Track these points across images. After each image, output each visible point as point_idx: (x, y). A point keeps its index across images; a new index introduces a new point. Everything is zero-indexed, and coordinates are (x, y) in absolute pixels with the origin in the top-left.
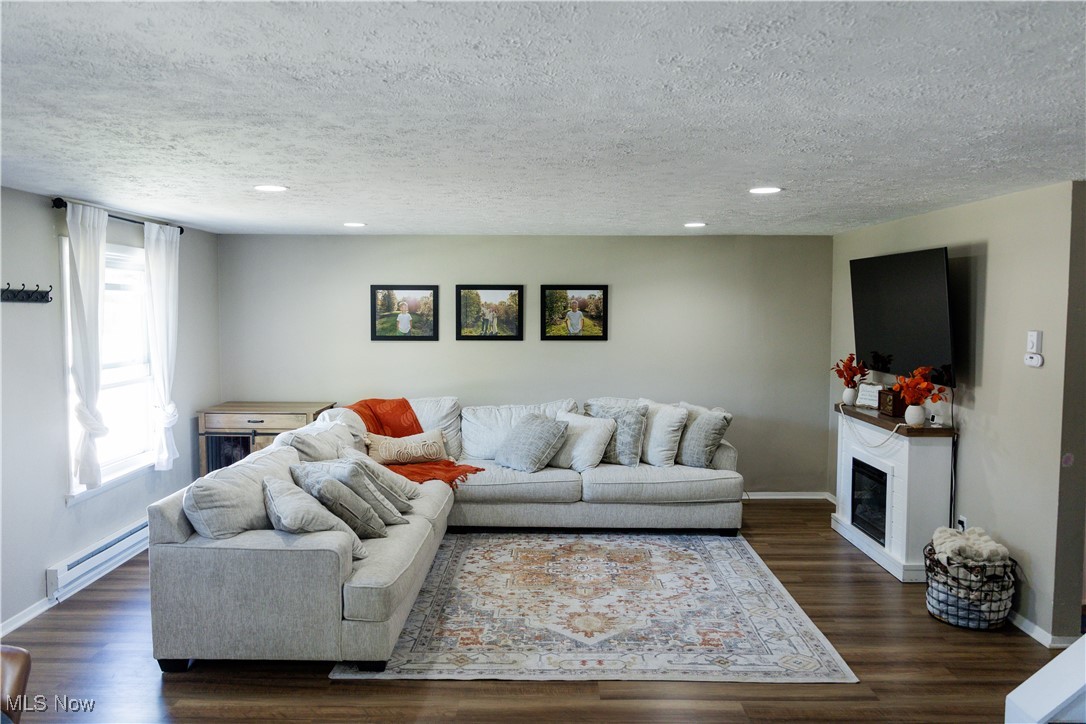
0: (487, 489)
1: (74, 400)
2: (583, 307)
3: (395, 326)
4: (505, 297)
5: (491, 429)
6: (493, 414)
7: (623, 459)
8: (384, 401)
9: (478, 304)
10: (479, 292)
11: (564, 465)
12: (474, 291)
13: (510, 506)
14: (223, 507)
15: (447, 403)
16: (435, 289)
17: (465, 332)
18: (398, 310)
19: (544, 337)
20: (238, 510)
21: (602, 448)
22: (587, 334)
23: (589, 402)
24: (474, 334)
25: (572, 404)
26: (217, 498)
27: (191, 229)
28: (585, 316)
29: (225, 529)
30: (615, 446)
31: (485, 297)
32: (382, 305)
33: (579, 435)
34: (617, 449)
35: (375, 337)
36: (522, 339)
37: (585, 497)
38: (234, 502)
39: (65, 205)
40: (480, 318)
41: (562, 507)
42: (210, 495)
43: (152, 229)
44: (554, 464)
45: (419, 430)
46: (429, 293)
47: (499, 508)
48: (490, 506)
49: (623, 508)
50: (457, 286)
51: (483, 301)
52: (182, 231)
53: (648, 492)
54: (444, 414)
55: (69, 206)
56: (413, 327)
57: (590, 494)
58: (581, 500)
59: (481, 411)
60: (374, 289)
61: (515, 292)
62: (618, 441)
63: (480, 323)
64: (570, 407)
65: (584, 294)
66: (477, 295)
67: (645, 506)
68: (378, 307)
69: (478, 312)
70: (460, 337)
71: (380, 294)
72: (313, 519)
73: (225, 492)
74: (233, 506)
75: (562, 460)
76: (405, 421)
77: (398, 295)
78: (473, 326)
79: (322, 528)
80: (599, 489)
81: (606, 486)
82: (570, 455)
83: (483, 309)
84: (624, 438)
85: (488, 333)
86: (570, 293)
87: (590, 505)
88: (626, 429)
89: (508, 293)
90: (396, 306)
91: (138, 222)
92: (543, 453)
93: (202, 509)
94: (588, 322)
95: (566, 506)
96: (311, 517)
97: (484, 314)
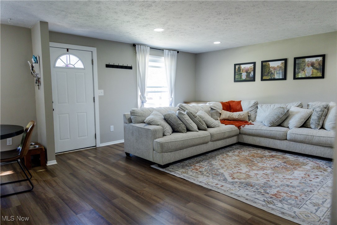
0: (250, 130)
1: (139, 93)
2: (312, 65)
3: (241, 77)
4: (279, 63)
5: (265, 112)
6: (268, 107)
7: (312, 126)
8: (234, 101)
9: (269, 68)
10: (270, 63)
11: (286, 126)
12: (268, 63)
13: (259, 138)
14: (136, 116)
15: (252, 103)
16: (254, 64)
17: (264, 78)
18: (242, 71)
19: (295, 78)
20: (140, 117)
21: (304, 121)
22: (314, 76)
23: (309, 104)
24: (267, 78)
25: (299, 104)
26: (135, 113)
27: (181, 51)
28: (313, 68)
29: (136, 121)
30: (310, 120)
31: (272, 64)
32: (238, 70)
33: (294, 115)
34: (310, 121)
35: (235, 81)
36: (286, 80)
37: (288, 138)
38: (140, 115)
39: (136, 45)
40: (270, 73)
41: (278, 141)
42: (134, 112)
43: (166, 52)
44: (282, 125)
45: (242, 110)
46: (252, 65)
47: (255, 138)
48: (252, 137)
49: (305, 145)
50: (262, 61)
51: (271, 66)
52: (178, 52)
53: (316, 140)
54: (251, 106)
55: (137, 46)
56: (247, 77)
57: (289, 137)
58: (286, 139)
59: (264, 106)
60: (235, 65)
61: (283, 61)
62: (311, 118)
63: (269, 74)
64: (298, 105)
65: (314, 60)
66: (269, 64)
67: (315, 146)
68: (236, 71)
69: (269, 70)
70: (262, 80)
71: (237, 67)
72: (153, 121)
73: (138, 112)
74: (139, 116)
75: (285, 124)
76: (238, 108)
77: (242, 66)
78: (267, 76)
79: (155, 124)
80: (293, 136)
81: (296, 135)
82: (288, 122)
83: (271, 69)
84: (314, 117)
85: (273, 78)
86: (307, 60)
87: (290, 142)
88: (316, 114)
89: (280, 62)
90: (242, 70)
91: (162, 50)
92: (275, 120)
93: (132, 116)
94: (315, 71)
95: (280, 141)
96: (152, 121)
97: (271, 71)
